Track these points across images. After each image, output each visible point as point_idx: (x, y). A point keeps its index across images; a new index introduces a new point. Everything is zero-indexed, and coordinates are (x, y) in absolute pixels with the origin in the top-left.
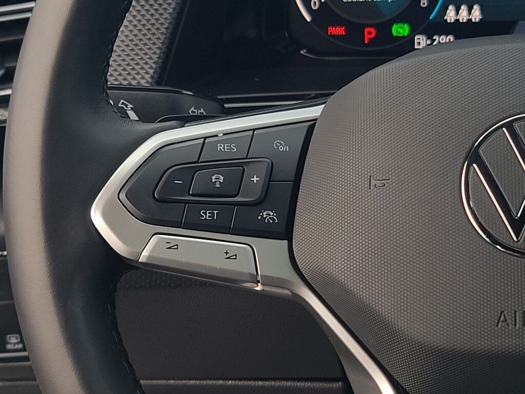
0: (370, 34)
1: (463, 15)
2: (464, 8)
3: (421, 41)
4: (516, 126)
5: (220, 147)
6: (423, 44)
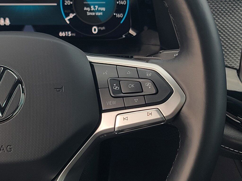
1: (2, 22)
2: (2, 19)
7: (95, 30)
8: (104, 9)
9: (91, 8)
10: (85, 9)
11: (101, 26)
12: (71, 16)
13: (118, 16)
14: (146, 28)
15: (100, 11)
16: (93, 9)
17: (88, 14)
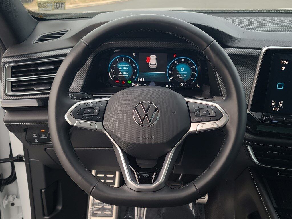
0: (124, 82)
1: (141, 80)
2: (141, 79)
3: (133, 84)
4: (143, 103)
5: (90, 105)
6: (134, 85)
7: (182, 84)
8: (186, 75)
9: (180, 75)
10: (178, 75)
11: (184, 83)
12: (172, 78)
13: (192, 79)
14: (204, 85)
15: (184, 76)
16: (181, 75)
17: (179, 77)
